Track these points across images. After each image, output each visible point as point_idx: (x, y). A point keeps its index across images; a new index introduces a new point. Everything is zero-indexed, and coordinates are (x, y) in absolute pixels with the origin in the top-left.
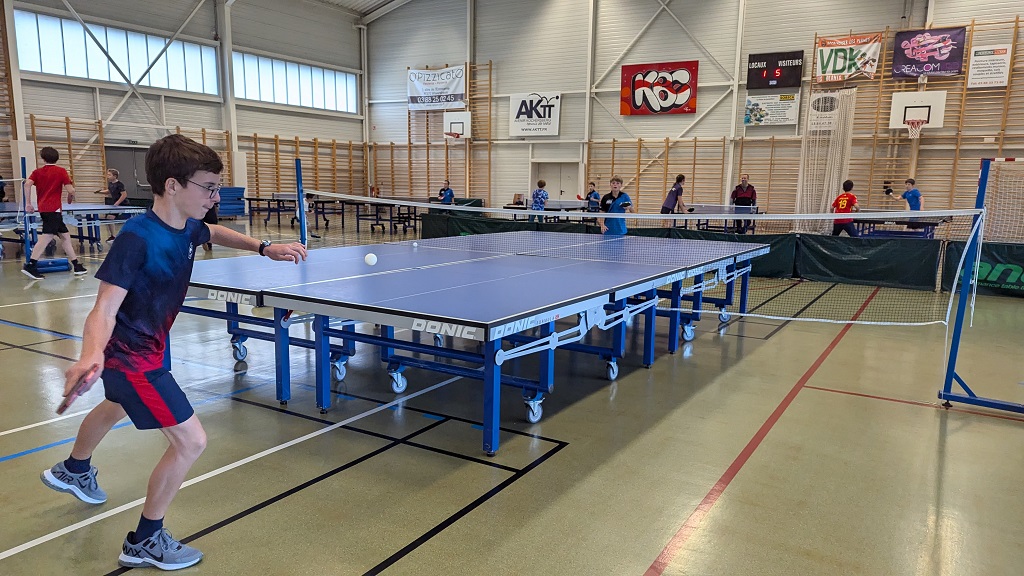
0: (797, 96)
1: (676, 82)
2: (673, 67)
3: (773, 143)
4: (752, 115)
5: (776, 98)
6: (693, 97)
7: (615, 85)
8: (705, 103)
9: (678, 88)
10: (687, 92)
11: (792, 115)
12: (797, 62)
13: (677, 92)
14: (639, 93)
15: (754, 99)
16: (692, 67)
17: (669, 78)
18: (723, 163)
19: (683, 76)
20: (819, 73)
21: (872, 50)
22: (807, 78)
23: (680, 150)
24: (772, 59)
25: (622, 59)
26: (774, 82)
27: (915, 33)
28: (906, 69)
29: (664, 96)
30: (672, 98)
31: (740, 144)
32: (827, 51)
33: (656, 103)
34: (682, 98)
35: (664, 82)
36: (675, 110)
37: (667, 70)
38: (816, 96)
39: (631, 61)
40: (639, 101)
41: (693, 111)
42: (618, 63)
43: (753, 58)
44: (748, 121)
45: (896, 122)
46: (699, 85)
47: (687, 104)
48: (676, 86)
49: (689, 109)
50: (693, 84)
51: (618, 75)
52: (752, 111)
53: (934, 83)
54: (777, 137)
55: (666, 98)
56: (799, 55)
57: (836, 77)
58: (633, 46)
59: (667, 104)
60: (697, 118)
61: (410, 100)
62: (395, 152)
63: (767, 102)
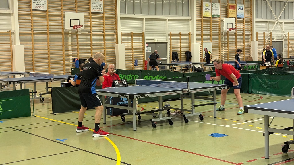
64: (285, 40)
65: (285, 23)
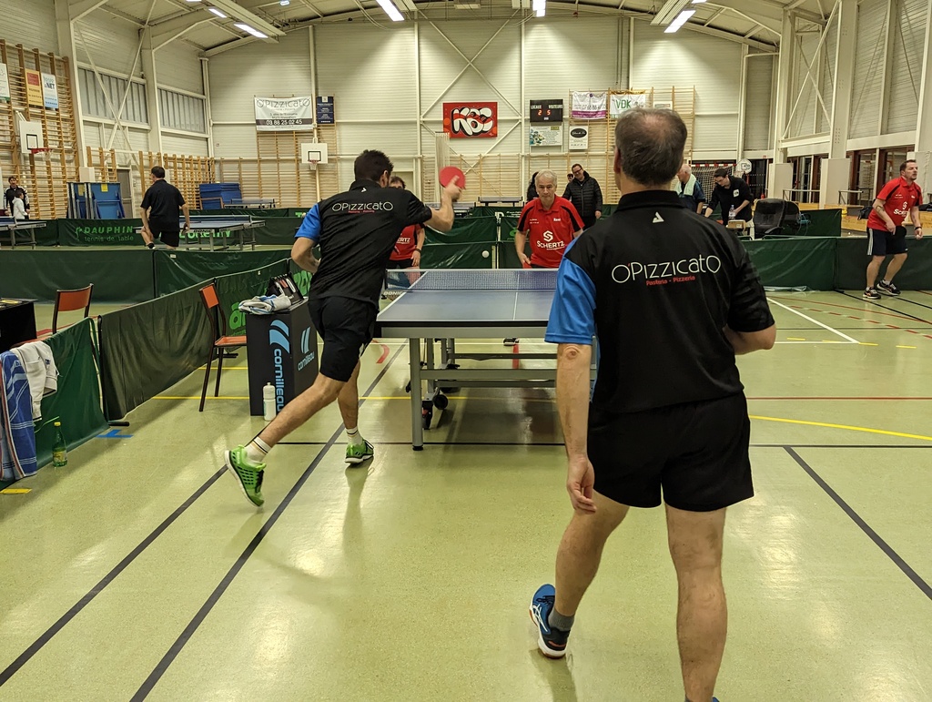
0: (561, 127)
1: (482, 116)
2: (480, 106)
3: (549, 157)
4: (534, 141)
5: (548, 128)
6: (495, 125)
7: (438, 115)
8: (503, 130)
9: (484, 120)
10: (491, 123)
11: (558, 140)
12: (560, 106)
13: (484, 122)
14: (456, 123)
15: (535, 129)
16: (493, 106)
17: (478, 113)
18: (518, 169)
19: (487, 112)
22: (565, 116)
23: (487, 162)
24: (545, 104)
25: (441, 98)
26: (547, 119)
29: (474, 125)
30: (480, 127)
31: (528, 158)
33: (469, 130)
34: (488, 126)
35: (474, 115)
36: (483, 135)
37: (475, 108)
38: (572, 128)
39: (449, 100)
40: (457, 128)
41: (496, 135)
42: (439, 101)
43: (532, 103)
44: (532, 143)
46: (498, 118)
47: (491, 130)
48: (483, 119)
49: (491, 135)
50: (494, 118)
51: (440, 109)
52: (534, 136)
54: (551, 153)
55: (476, 126)
56: (560, 102)
58: (449, 89)
59: (477, 130)
60: (498, 140)
61: (258, 122)
62: (243, 165)
63: (543, 131)
64: (134, 168)
65: (131, 129)
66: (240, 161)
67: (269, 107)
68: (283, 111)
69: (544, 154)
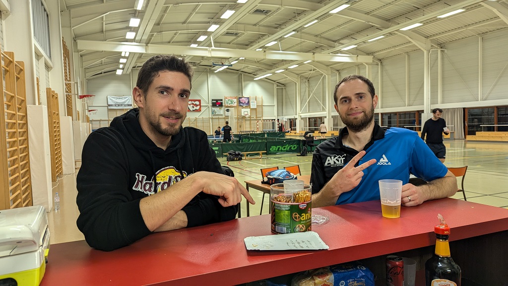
0: (222, 108)
2: (195, 101)
3: (219, 118)
4: (213, 112)
5: (218, 109)
6: (200, 107)
8: (202, 108)
10: (199, 107)
11: (222, 112)
12: (221, 102)
13: (196, 106)
15: (214, 109)
16: (199, 101)
17: (194, 103)
18: (209, 123)
19: (197, 103)
20: (226, 104)
21: (235, 100)
22: (223, 105)
23: (198, 120)
24: (217, 100)
26: (218, 105)
27: (241, 98)
28: (241, 104)
29: (193, 107)
30: (195, 108)
31: (212, 118)
32: (227, 100)
33: (191, 109)
34: (198, 108)
35: (193, 104)
36: (196, 111)
37: (193, 101)
38: (226, 109)
43: (213, 100)
45: (243, 115)
46: (201, 105)
49: (199, 110)
50: (200, 105)
53: (246, 107)
54: (220, 117)
56: (222, 100)
57: (230, 105)
59: (194, 109)
60: (201, 112)
61: (109, 105)
62: (101, 122)
63: (216, 109)
66: (100, 121)
67: (114, 99)
68: (120, 101)
69: (217, 117)
